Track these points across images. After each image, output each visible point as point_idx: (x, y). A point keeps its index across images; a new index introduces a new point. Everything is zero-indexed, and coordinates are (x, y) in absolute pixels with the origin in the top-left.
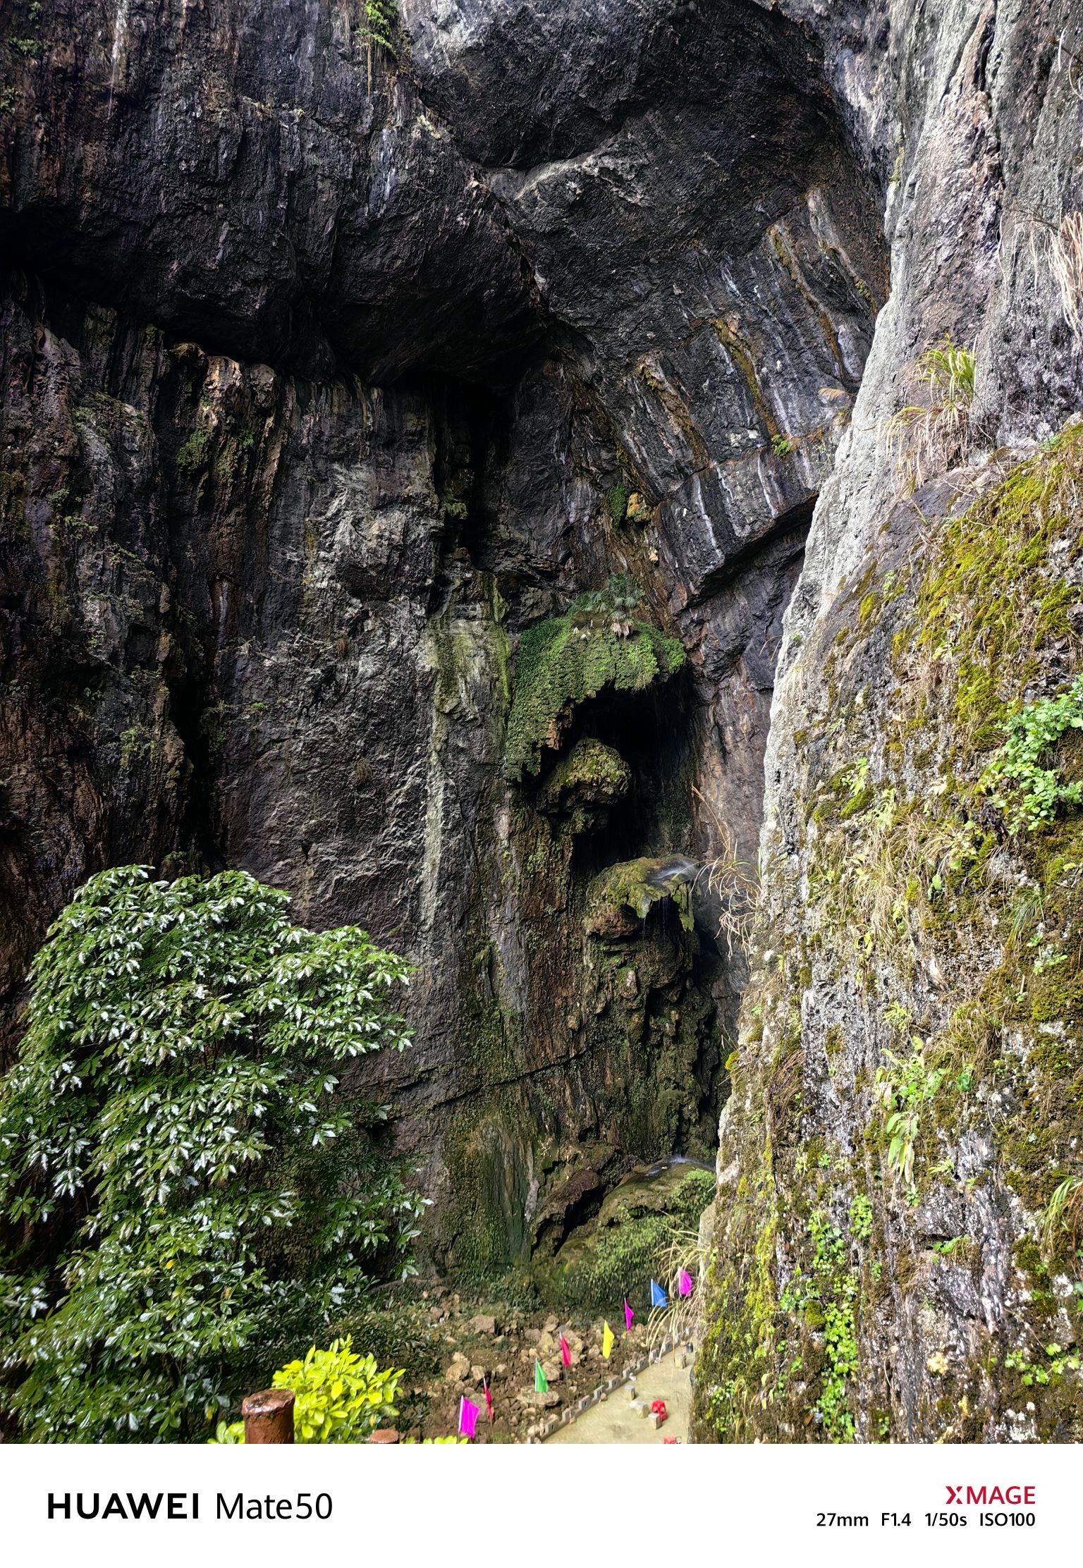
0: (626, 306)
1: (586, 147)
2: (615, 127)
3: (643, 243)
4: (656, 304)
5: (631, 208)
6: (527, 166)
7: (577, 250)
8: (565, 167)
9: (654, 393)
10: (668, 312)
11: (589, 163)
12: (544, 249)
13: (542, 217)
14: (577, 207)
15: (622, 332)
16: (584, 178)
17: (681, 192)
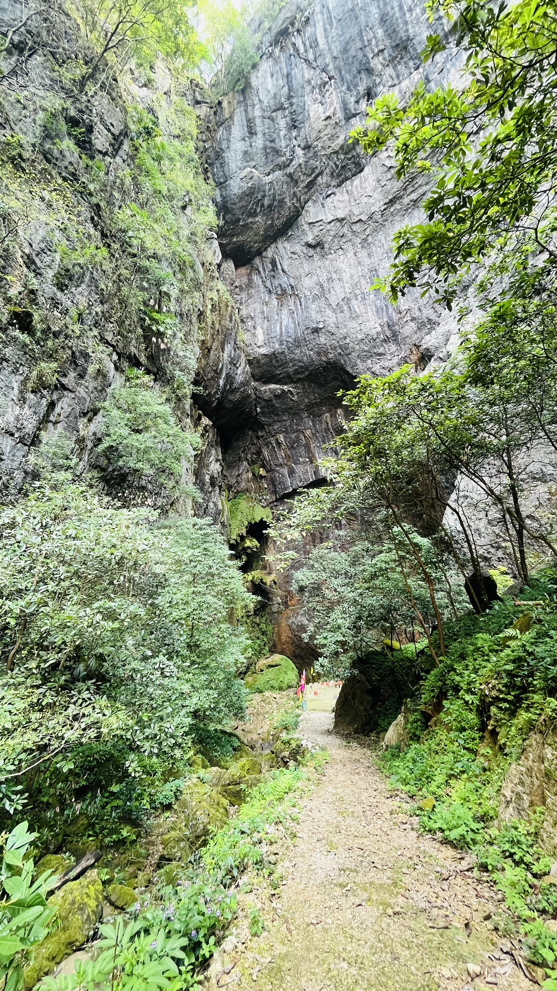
0: (280, 421)
1: (285, 384)
2: (295, 382)
3: (291, 408)
4: (288, 423)
5: (292, 400)
6: (266, 383)
7: (273, 405)
8: (278, 386)
9: (279, 444)
10: (290, 426)
11: (285, 388)
12: (263, 403)
13: (268, 395)
14: (277, 397)
15: (275, 427)
16: (283, 391)
17: (306, 400)
